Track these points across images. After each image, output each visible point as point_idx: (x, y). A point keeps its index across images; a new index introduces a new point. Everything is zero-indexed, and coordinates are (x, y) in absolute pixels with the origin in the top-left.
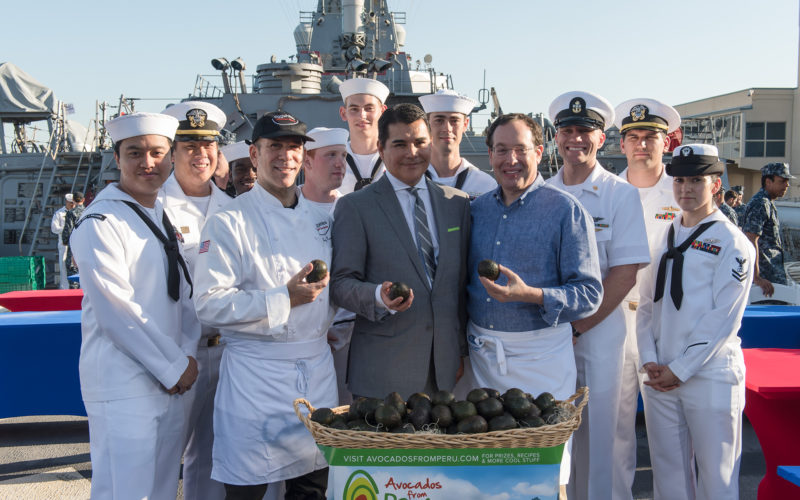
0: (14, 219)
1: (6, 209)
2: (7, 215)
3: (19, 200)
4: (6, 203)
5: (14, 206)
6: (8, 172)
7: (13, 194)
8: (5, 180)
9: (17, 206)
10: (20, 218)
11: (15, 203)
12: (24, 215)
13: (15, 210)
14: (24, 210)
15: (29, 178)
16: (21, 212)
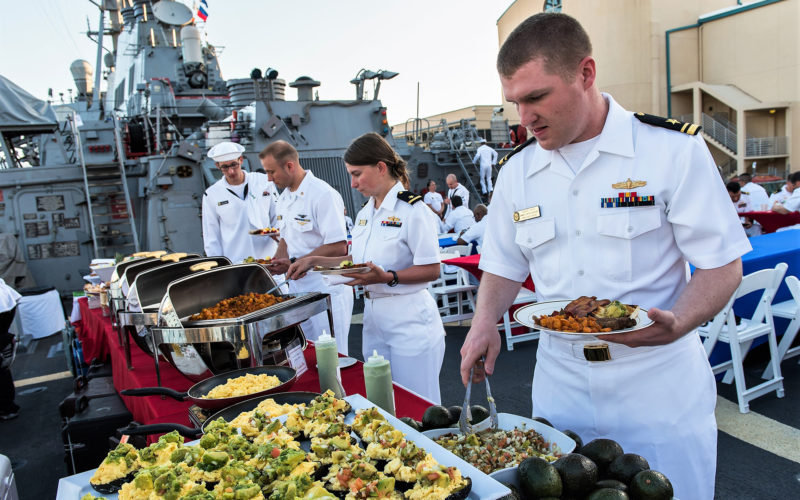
0: (37, 234)
1: (26, 224)
2: (27, 231)
3: (40, 214)
4: (25, 219)
5: (34, 221)
6: (23, 186)
7: (32, 208)
8: (21, 195)
9: (38, 220)
10: (43, 231)
11: (36, 218)
12: (47, 228)
13: (36, 225)
14: (47, 224)
15: (48, 191)
16: (44, 226)
